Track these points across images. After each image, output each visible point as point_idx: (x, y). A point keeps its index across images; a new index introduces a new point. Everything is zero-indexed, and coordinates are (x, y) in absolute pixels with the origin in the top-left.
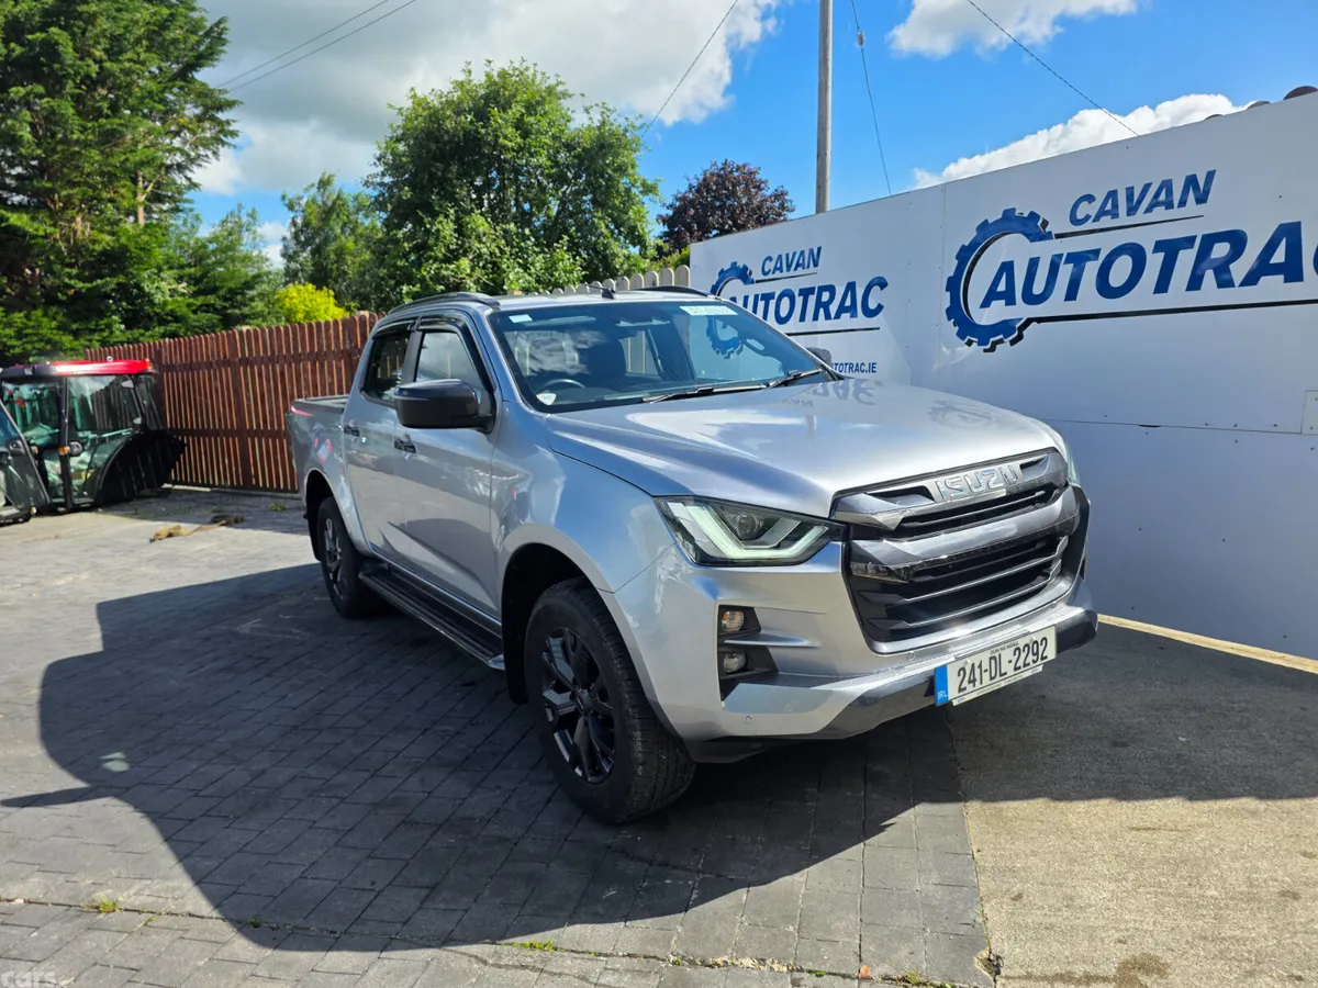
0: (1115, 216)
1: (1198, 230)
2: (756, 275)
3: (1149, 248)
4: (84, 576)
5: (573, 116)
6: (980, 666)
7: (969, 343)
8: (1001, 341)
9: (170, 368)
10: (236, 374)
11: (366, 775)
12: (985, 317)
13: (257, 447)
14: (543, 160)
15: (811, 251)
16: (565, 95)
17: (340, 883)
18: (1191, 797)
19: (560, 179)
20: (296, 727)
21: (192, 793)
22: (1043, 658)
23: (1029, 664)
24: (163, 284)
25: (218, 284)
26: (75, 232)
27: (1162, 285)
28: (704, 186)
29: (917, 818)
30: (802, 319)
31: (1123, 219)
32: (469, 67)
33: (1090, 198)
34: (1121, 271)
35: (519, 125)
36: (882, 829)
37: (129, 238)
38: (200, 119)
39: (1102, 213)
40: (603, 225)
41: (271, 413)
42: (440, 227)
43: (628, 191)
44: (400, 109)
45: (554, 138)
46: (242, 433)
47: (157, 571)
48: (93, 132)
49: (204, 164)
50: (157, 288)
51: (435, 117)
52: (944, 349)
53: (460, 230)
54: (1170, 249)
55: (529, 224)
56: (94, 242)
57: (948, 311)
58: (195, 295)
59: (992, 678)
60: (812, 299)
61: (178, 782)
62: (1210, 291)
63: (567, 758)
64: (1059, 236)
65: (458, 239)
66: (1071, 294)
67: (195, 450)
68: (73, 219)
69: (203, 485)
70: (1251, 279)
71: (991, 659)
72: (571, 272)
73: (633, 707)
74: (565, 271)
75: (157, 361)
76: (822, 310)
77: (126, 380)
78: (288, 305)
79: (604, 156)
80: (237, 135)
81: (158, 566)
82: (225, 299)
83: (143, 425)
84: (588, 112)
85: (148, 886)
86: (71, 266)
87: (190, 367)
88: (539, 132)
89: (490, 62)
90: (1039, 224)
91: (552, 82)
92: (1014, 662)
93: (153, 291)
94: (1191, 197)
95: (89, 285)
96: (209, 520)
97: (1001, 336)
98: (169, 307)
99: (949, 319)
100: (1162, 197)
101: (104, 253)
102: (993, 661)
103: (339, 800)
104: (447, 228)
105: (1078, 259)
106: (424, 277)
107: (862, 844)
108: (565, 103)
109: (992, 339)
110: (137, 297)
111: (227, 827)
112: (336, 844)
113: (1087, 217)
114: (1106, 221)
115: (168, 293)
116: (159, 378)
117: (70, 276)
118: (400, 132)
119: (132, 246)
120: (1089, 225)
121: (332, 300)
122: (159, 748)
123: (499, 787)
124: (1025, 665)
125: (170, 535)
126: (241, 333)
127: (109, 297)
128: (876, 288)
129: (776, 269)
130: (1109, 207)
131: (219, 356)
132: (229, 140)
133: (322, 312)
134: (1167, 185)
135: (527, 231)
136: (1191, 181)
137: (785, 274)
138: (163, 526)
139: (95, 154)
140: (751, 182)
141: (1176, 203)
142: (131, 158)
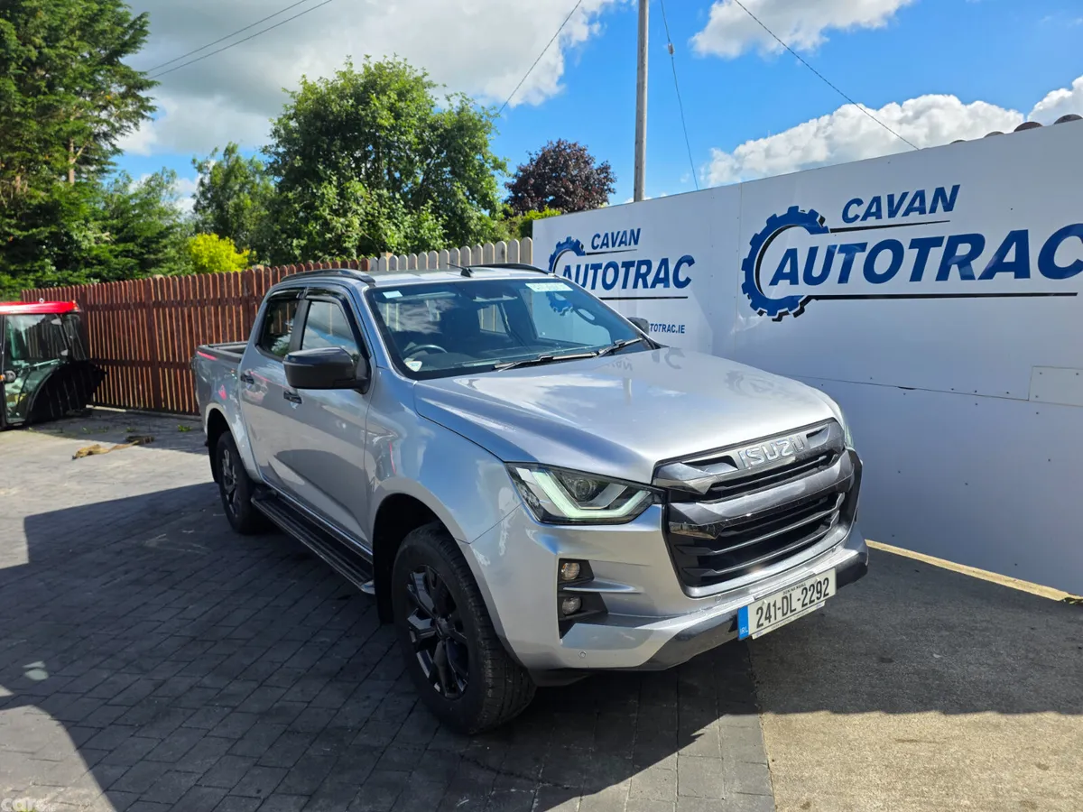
0: (878, 216)
1: (946, 232)
2: (588, 248)
3: (906, 246)
4: (14, 491)
5: (437, 102)
6: (774, 605)
7: (761, 313)
8: (786, 313)
9: (93, 308)
10: (150, 315)
11: (254, 685)
12: (774, 293)
13: (166, 376)
14: (411, 137)
15: (632, 232)
16: (430, 85)
17: (231, 790)
18: (946, 711)
19: (426, 154)
20: (194, 639)
21: (101, 702)
22: (825, 595)
23: (814, 601)
24: (89, 233)
25: (136, 233)
26: (15, 189)
27: (917, 275)
28: (543, 159)
29: (721, 729)
30: (624, 286)
31: (885, 220)
32: (350, 60)
33: (859, 202)
34: (883, 261)
35: (392, 108)
36: (693, 739)
37: (60, 196)
38: (123, 96)
39: (867, 214)
40: (461, 193)
41: (179, 347)
42: (325, 192)
43: (482, 166)
44: (293, 93)
45: (420, 120)
46: (154, 364)
47: (79, 487)
48: (32, 107)
49: (127, 133)
50: (84, 236)
51: (322, 101)
52: (741, 317)
53: (342, 194)
54: (923, 246)
55: (398, 189)
56: (31, 197)
57: (743, 286)
58: (116, 242)
59: (784, 615)
60: (633, 271)
61: (90, 691)
62: (955, 281)
63: (428, 675)
64: (833, 231)
65: (339, 201)
66: (844, 278)
67: (114, 379)
68: (13, 178)
69: (120, 407)
70: (988, 274)
71: (783, 598)
72: (434, 230)
73: (484, 639)
74: (429, 230)
75: (82, 302)
76: (640, 280)
77: (55, 318)
78: (195, 251)
79: (462, 137)
80: (154, 110)
81: (79, 482)
82: (142, 246)
83: (69, 357)
84: (449, 100)
85: (61, 793)
86: (10, 217)
87: (111, 308)
88: (408, 114)
89: (368, 57)
90: (818, 220)
91: (419, 74)
92: (802, 599)
93: (80, 239)
94: (940, 205)
95: (26, 233)
96: (124, 439)
97: (786, 309)
98: (94, 252)
99: (744, 293)
100: (917, 204)
101: (39, 206)
102: (785, 600)
103: (230, 710)
104: (330, 192)
105: (849, 250)
106: (311, 232)
107: (676, 754)
108: (430, 92)
109: (779, 311)
110: (67, 243)
111: (132, 736)
112: (227, 753)
113: (857, 217)
114: (872, 221)
115: (93, 240)
116: (84, 316)
117: (10, 226)
118: (292, 111)
119: (63, 201)
120: (858, 223)
121: (233, 248)
122: (75, 658)
123: (368, 697)
124: (811, 602)
125: (90, 453)
126: (155, 280)
127: (43, 243)
128: (685, 265)
129: (603, 244)
130: (874, 210)
131: (135, 299)
132: (148, 114)
133: (224, 257)
134: (920, 195)
135: (398, 196)
136: (940, 192)
137: (611, 249)
138: (85, 445)
139: (34, 125)
140: (581, 158)
141: (928, 209)
142: (64, 129)
